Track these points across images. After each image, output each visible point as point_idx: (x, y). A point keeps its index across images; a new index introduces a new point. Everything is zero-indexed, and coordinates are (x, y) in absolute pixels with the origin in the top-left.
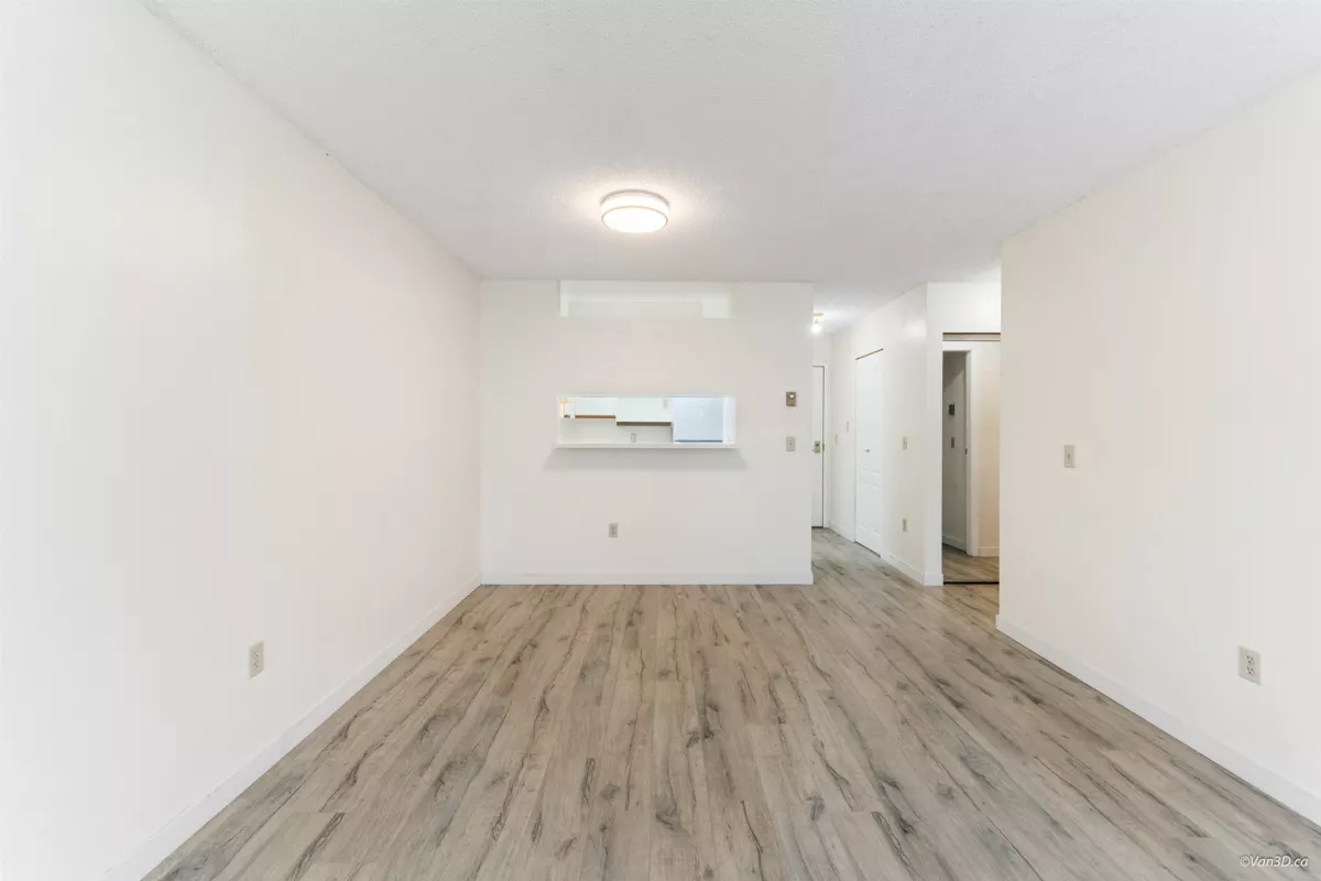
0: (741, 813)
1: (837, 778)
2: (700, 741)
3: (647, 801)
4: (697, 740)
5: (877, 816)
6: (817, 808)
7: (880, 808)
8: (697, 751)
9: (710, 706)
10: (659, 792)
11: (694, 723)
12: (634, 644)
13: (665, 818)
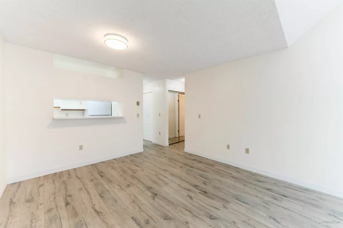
0: (180, 207)
1: (188, 190)
2: (156, 198)
3: (159, 218)
4: (154, 197)
5: (200, 193)
6: (191, 198)
7: (199, 191)
8: (157, 200)
9: (149, 188)
10: (159, 214)
11: (150, 194)
12: (110, 181)
13: (166, 218)
